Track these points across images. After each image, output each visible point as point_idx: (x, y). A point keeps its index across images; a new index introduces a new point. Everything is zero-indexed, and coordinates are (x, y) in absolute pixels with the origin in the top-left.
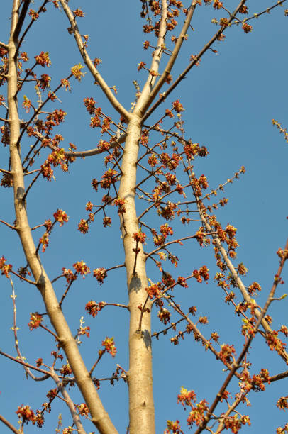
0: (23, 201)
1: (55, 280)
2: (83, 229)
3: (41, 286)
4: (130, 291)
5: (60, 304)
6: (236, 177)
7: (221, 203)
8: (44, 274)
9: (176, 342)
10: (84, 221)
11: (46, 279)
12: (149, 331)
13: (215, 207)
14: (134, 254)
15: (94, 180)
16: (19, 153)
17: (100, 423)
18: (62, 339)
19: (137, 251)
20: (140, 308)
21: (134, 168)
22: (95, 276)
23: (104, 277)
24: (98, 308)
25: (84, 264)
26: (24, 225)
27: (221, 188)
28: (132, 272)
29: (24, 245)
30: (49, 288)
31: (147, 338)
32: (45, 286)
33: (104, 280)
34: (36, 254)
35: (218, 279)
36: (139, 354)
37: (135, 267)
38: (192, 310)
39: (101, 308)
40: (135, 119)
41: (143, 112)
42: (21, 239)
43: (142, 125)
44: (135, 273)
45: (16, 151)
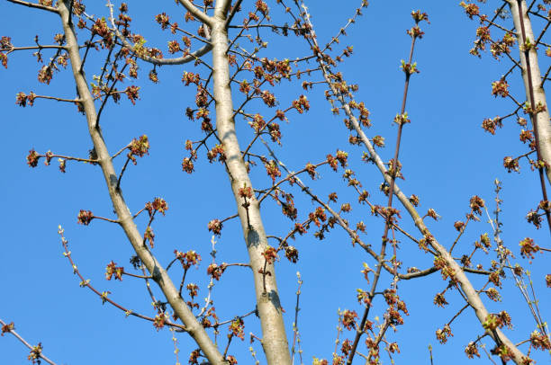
0: (118, 189)
1: (169, 266)
2: (188, 168)
3: (157, 278)
4: (248, 246)
5: (180, 294)
6: (359, 13)
7: (345, 53)
8: (158, 265)
9: (321, 237)
10: (188, 159)
11: (161, 270)
12: (275, 289)
13: (338, 59)
14: (244, 209)
16: (101, 136)
18: (189, 328)
19: (246, 206)
20: (260, 272)
22: (210, 230)
23: (221, 229)
24: (220, 271)
26: (126, 215)
27: (342, 32)
28: (246, 226)
29: (130, 238)
30: (165, 278)
31: (275, 298)
32: (161, 278)
33: (221, 231)
34: (145, 245)
35: (348, 177)
36: (269, 319)
37: (248, 222)
38: (332, 198)
39: (223, 270)
40: (218, 24)
42: (126, 232)
44: (250, 226)
45: (97, 134)
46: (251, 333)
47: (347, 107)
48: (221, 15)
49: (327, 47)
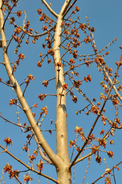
0: (6, 52)
1: (21, 84)
2: (39, 65)
3: (15, 87)
4: (57, 88)
5: (23, 94)
6: (113, 42)
7: (106, 54)
8: (16, 82)
9: (88, 114)
10: (40, 62)
11: (17, 84)
12: (65, 104)
13: (103, 56)
15: (43, 44)
16: (4, 32)
17: (42, 144)
18: (24, 109)
19: (59, 71)
20: (60, 94)
21: (60, 37)
22: (43, 84)
23: (47, 84)
24: (44, 97)
25: (32, 75)
26: (7, 62)
27: (106, 47)
28: (58, 80)
29: (7, 70)
30: (18, 88)
31: (64, 107)
32: (16, 87)
34: (13, 74)
35: (102, 84)
36: (60, 114)
37: (59, 78)
38: (94, 100)
39: (45, 97)
40: (60, 16)
41: (63, 14)
42: (6, 68)
43: (63, 19)
44: (59, 80)
45: (3, 31)
46: (51, 120)
47: (105, 69)
48: (62, 14)
49: (100, 52)
